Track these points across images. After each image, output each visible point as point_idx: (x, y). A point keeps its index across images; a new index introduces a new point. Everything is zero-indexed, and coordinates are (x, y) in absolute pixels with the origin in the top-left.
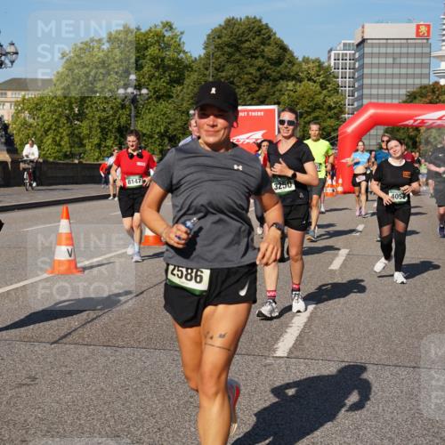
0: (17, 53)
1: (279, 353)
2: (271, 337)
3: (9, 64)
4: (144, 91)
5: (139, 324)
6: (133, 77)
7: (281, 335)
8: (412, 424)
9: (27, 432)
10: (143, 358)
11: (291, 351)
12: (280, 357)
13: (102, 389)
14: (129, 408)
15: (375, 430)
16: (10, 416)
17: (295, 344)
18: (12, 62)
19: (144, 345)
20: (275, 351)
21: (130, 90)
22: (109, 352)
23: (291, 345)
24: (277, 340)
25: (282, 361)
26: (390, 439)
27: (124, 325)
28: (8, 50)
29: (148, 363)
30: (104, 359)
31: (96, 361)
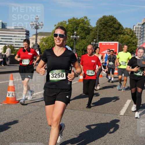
0: (43, 25)
1: (121, 114)
2: (118, 109)
3: (41, 28)
4: (78, 37)
5: (80, 104)
6: (75, 32)
7: (121, 109)
10: (82, 113)
11: (125, 114)
12: (122, 115)
13: (71, 121)
14: (79, 127)
17: (126, 112)
18: (42, 28)
19: (82, 110)
20: (120, 113)
21: (74, 36)
22: (72, 111)
23: (125, 112)
24: (120, 110)
25: (122, 116)
27: (76, 104)
28: (41, 24)
29: (83, 115)
30: (71, 113)
31: (69, 113)
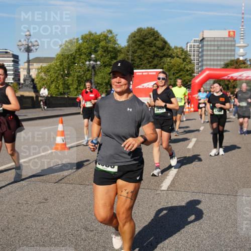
0: (38, 45)
1: (163, 188)
3: (35, 50)
4: (98, 63)
6: (93, 56)
7: (164, 180)
8: (227, 222)
9: (44, 225)
11: (169, 187)
12: (163, 190)
13: (79, 205)
15: (209, 225)
16: (35, 217)
17: (171, 184)
18: (36, 49)
20: (161, 187)
21: (92, 62)
22: (81, 187)
23: (169, 184)
24: (162, 182)
25: (165, 192)
26: (216, 229)
27: (88, 175)
28: (35, 44)
30: (79, 191)
31: (76, 191)
